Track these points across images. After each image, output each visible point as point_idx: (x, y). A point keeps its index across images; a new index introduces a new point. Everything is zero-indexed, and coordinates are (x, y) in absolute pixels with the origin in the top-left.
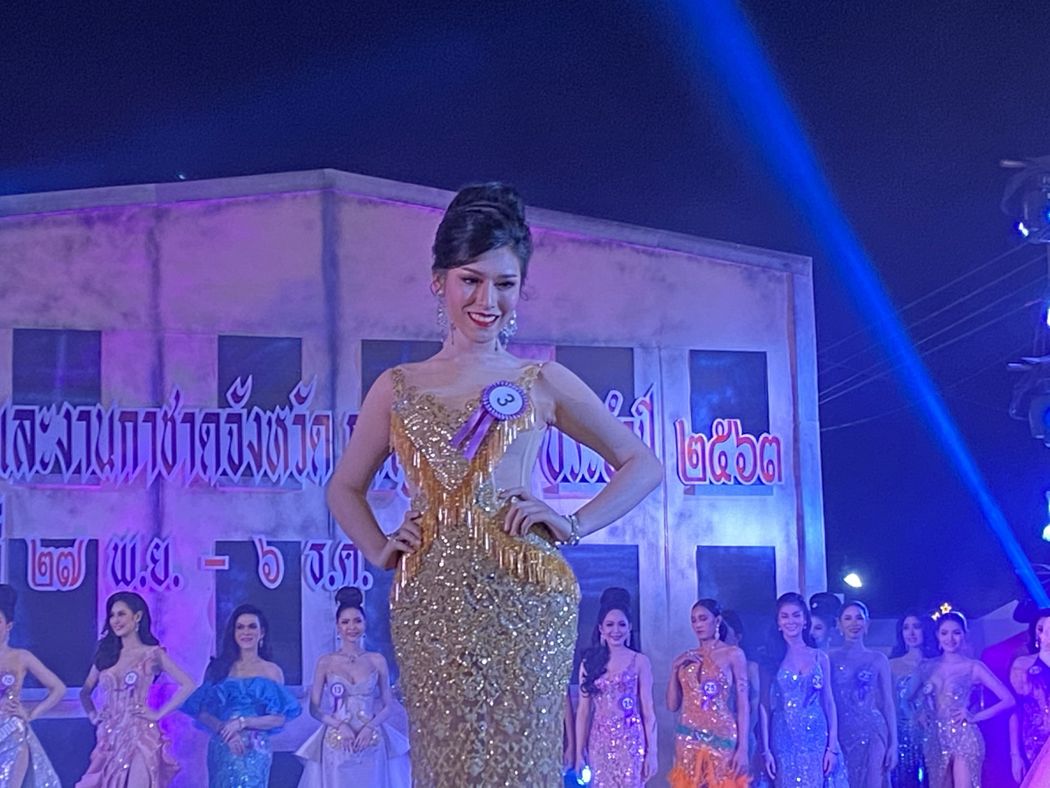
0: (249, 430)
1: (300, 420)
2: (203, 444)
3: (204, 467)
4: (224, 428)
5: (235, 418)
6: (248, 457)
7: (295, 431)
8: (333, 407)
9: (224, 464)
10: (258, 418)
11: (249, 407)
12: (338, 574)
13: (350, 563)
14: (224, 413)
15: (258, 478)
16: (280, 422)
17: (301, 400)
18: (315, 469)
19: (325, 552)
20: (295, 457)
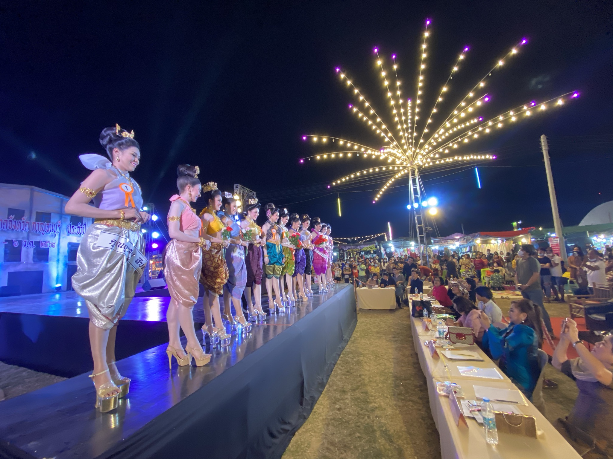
0: (13, 223)
1: (23, 222)
2: (4, 224)
3: (4, 228)
4: (8, 222)
5: (11, 221)
6: (13, 227)
7: (22, 224)
8: (30, 220)
9: (8, 228)
10: (15, 221)
11: (13, 219)
12: (29, 245)
13: (31, 244)
14: (8, 220)
15: (15, 230)
16: (20, 222)
17: (24, 219)
18: (26, 230)
19: (27, 242)
20: (22, 228)
